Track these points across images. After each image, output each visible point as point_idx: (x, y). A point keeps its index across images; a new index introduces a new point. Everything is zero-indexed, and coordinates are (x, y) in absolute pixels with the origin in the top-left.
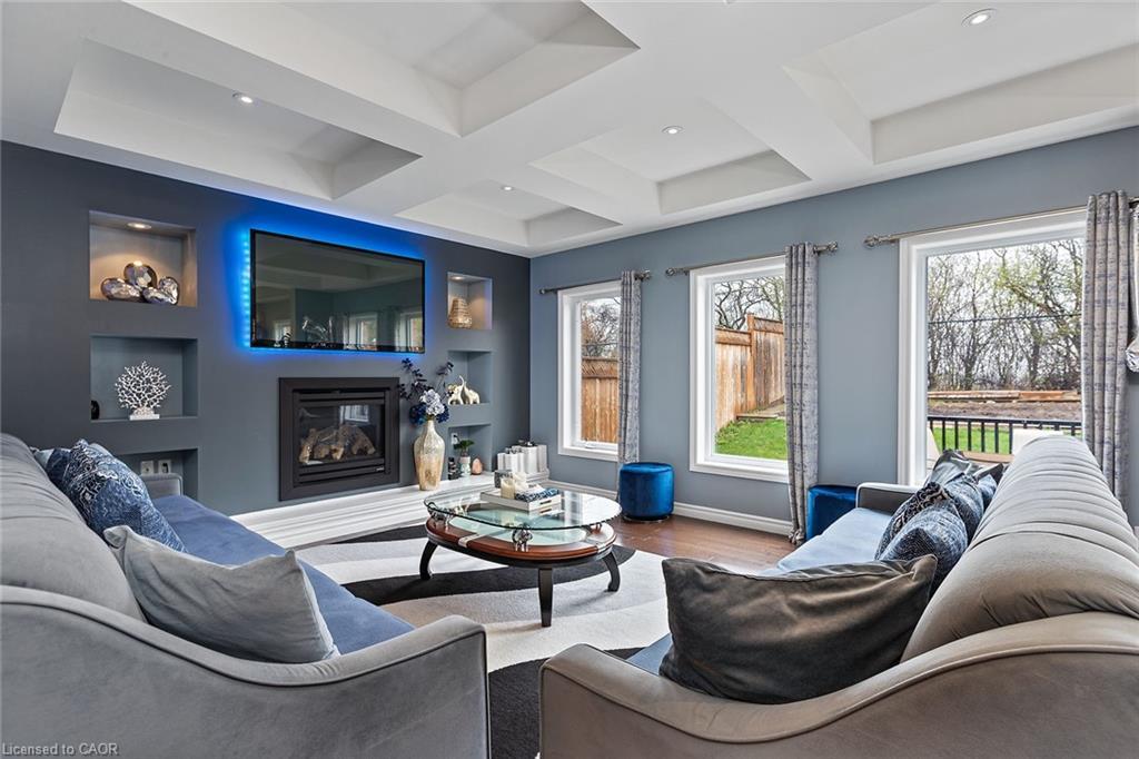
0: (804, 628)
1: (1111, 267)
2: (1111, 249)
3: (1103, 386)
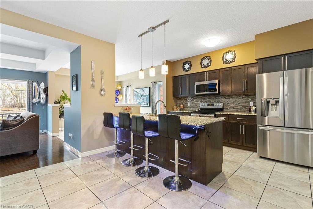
0: (15, 123)
1: (30, 90)
2: (30, 87)
3: (30, 105)
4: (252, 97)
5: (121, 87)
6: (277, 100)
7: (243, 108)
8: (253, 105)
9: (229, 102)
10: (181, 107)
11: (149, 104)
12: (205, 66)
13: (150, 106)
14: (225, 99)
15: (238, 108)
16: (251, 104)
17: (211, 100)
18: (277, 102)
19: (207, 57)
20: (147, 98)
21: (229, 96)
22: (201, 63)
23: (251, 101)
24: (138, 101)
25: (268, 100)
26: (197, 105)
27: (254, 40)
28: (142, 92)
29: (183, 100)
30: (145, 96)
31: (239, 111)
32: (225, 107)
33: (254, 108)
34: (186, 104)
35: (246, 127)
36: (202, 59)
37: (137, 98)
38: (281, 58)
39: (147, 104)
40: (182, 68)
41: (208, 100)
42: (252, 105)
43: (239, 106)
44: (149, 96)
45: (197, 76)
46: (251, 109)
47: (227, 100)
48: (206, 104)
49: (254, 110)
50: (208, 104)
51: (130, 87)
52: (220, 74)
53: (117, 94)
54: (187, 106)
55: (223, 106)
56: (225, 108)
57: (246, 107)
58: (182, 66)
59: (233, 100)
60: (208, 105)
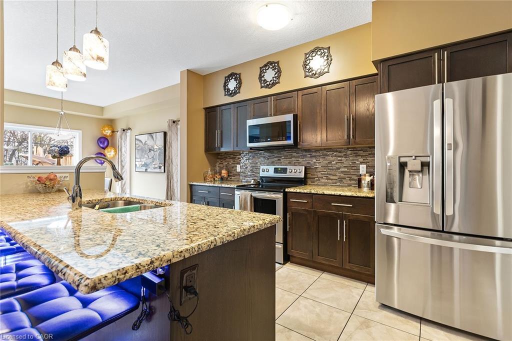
4: (365, 154)
5: (113, 132)
6: (424, 159)
7: (345, 178)
8: (367, 173)
9: (318, 165)
10: (223, 175)
11: (163, 168)
12: (268, 83)
13: (165, 172)
14: (311, 157)
15: (334, 178)
16: (363, 169)
17: (282, 160)
18: (425, 165)
19: (271, 64)
20: (159, 155)
21: (316, 151)
22: (261, 77)
23: (361, 163)
24: (144, 161)
25: (403, 160)
26: (255, 169)
27: (371, 21)
28: (150, 143)
29: (227, 160)
30: (157, 151)
31: (338, 184)
32: (309, 175)
33: (368, 179)
34: (233, 167)
35: (351, 223)
36: (262, 67)
37: (142, 155)
38: (432, 57)
39: (160, 167)
40: (223, 88)
41: (276, 159)
42: (365, 173)
43: (338, 174)
44: (163, 151)
45: (252, 107)
46: (363, 182)
47: (314, 160)
48: (271, 169)
49: (368, 184)
50: (275, 168)
51: (129, 131)
52: (298, 102)
53: (101, 146)
54: (234, 172)
55: (306, 173)
56: (310, 178)
57: (353, 177)
58: (223, 85)
59: (326, 160)
60: (276, 171)
